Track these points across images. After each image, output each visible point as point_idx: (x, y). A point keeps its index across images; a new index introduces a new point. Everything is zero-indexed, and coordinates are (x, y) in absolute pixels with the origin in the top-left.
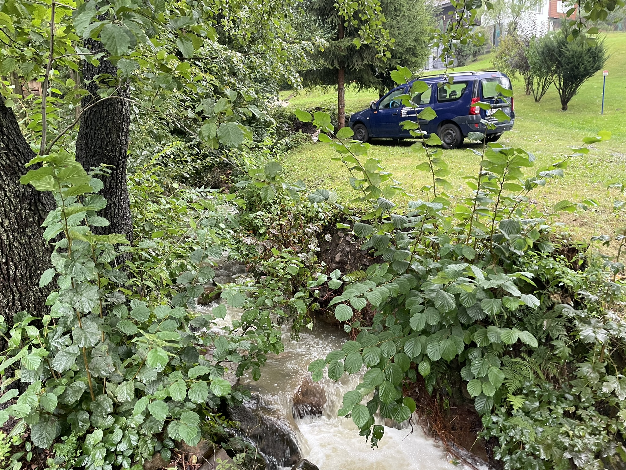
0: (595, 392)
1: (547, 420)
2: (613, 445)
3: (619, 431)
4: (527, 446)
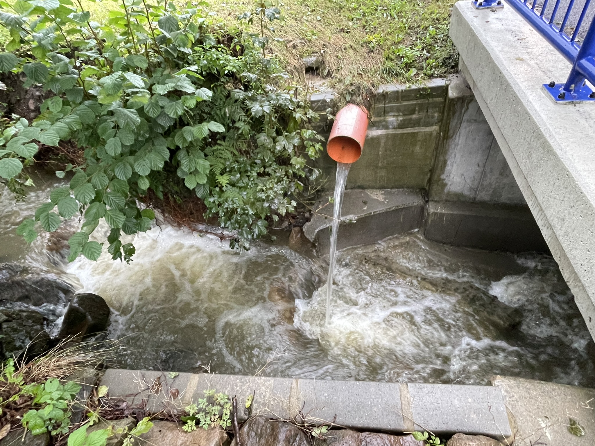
0: (273, 152)
1: (248, 184)
2: (292, 184)
3: (294, 172)
4: (239, 210)
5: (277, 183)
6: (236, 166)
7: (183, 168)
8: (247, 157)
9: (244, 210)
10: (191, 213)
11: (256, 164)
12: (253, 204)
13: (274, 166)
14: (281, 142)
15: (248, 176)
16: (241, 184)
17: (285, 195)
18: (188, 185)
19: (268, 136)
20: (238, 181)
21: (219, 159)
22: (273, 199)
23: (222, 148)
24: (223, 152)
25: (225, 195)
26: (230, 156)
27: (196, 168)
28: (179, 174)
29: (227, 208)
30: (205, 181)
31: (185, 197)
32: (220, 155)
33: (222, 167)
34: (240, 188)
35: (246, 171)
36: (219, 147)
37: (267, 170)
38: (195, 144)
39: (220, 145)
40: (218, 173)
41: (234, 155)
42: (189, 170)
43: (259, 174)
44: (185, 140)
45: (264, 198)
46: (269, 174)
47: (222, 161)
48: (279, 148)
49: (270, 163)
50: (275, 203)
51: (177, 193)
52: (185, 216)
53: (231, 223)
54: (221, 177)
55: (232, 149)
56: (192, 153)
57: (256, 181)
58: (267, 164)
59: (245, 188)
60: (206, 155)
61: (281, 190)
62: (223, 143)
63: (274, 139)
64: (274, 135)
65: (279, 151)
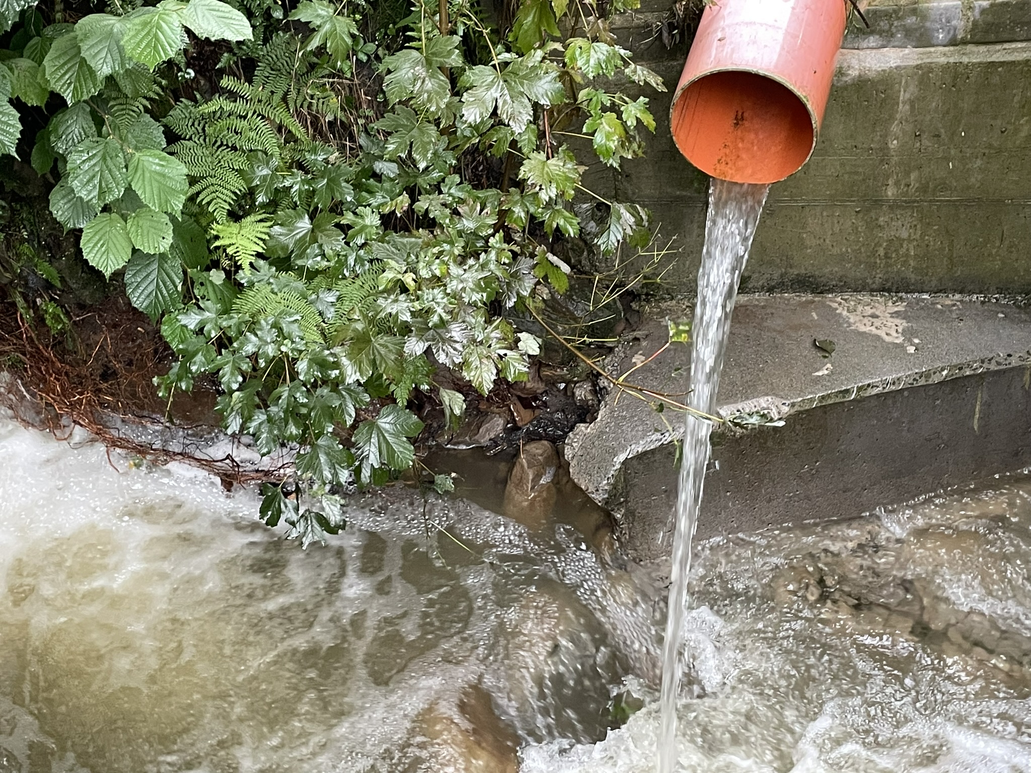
3: (532, 218)
5: (462, 260)
6: (295, 183)
7: (76, 184)
8: (342, 148)
9: (323, 365)
10: (107, 374)
11: (378, 177)
12: (360, 342)
13: (454, 189)
14: (480, 92)
15: (345, 229)
16: (311, 262)
17: (494, 308)
18: (93, 255)
19: (429, 63)
20: (303, 245)
21: (229, 155)
22: (443, 323)
23: (239, 107)
24: (242, 124)
25: (248, 303)
26: (271, 142)
27: (129, 189)
28: (59, 209)
29: (254, 357)
30: (165, 244)
31: (82, 307)
32: (233, 139)
33: (239, 185)
34: (312, 275)
35: (337, 208)
36: (228, 106)
37: (422, 205)
38: (128, 90)
39: (233, 96)
40: (220, 208)
41: (290, 138)
42: (102, 193)
43: (389, 222)
44: (85, 70)
45: (406, 317)
46: (430, 224)
47: (240, 162)
48: (472, 114)
49: (436, 175)
50: (451, 340)
51: (48, 286)
52: (80, 383)
53: (270, 420)
54: (234, 227)
55: (281, 115)
56: (115, 128)
57: (378, 249)
58: (423, 182)
59: (332, 275)
60: (172, 137)
61: (479, 288)
62: (245, 89)
63: (454, 77)
64: (456, 60)
65: (475, 128)
